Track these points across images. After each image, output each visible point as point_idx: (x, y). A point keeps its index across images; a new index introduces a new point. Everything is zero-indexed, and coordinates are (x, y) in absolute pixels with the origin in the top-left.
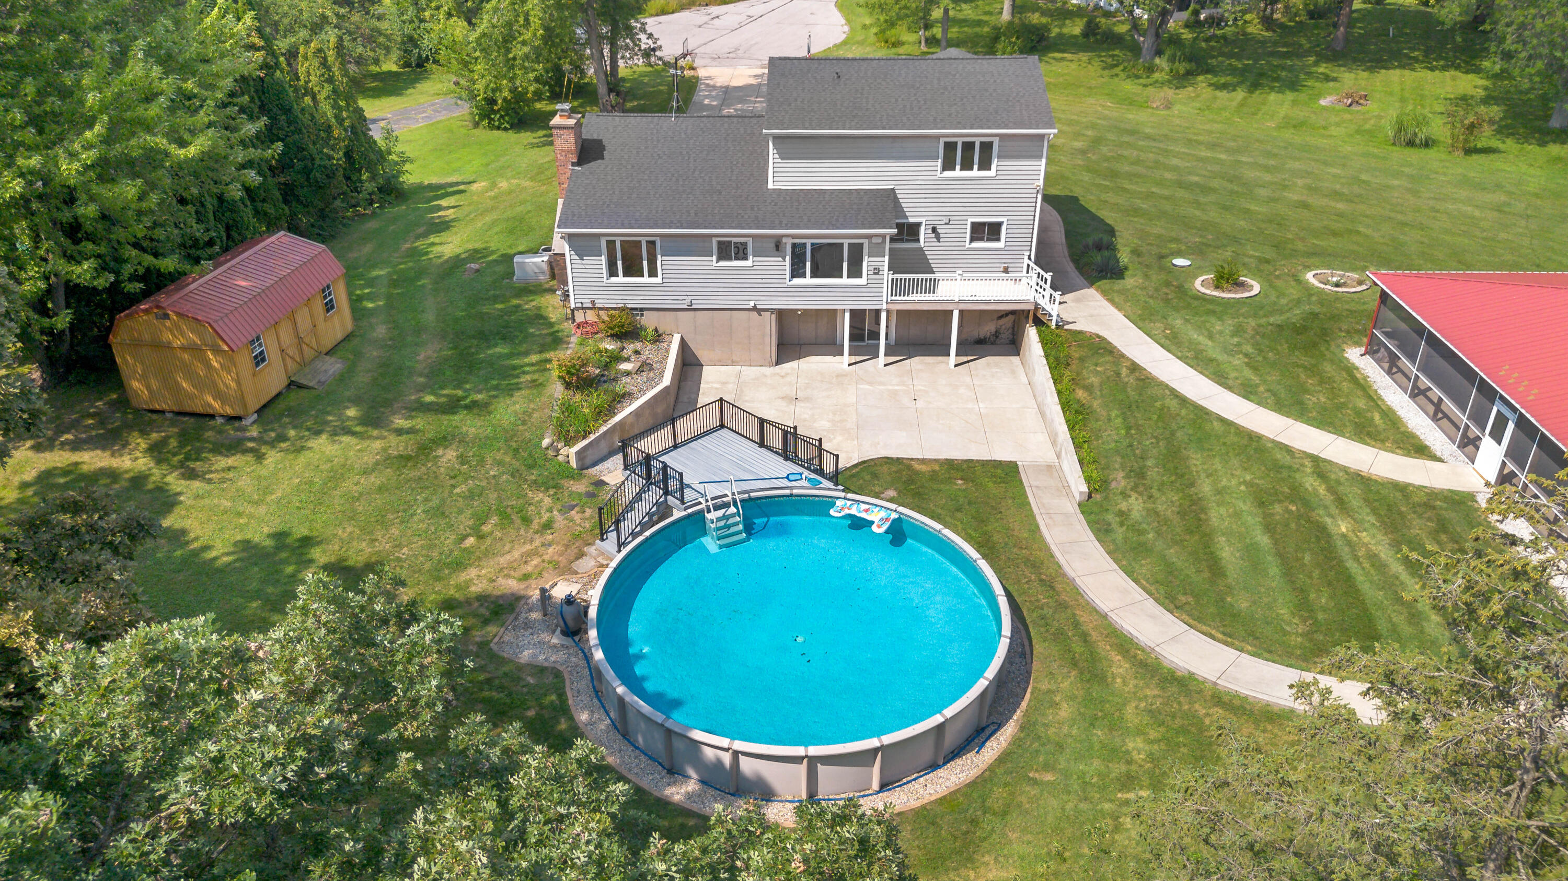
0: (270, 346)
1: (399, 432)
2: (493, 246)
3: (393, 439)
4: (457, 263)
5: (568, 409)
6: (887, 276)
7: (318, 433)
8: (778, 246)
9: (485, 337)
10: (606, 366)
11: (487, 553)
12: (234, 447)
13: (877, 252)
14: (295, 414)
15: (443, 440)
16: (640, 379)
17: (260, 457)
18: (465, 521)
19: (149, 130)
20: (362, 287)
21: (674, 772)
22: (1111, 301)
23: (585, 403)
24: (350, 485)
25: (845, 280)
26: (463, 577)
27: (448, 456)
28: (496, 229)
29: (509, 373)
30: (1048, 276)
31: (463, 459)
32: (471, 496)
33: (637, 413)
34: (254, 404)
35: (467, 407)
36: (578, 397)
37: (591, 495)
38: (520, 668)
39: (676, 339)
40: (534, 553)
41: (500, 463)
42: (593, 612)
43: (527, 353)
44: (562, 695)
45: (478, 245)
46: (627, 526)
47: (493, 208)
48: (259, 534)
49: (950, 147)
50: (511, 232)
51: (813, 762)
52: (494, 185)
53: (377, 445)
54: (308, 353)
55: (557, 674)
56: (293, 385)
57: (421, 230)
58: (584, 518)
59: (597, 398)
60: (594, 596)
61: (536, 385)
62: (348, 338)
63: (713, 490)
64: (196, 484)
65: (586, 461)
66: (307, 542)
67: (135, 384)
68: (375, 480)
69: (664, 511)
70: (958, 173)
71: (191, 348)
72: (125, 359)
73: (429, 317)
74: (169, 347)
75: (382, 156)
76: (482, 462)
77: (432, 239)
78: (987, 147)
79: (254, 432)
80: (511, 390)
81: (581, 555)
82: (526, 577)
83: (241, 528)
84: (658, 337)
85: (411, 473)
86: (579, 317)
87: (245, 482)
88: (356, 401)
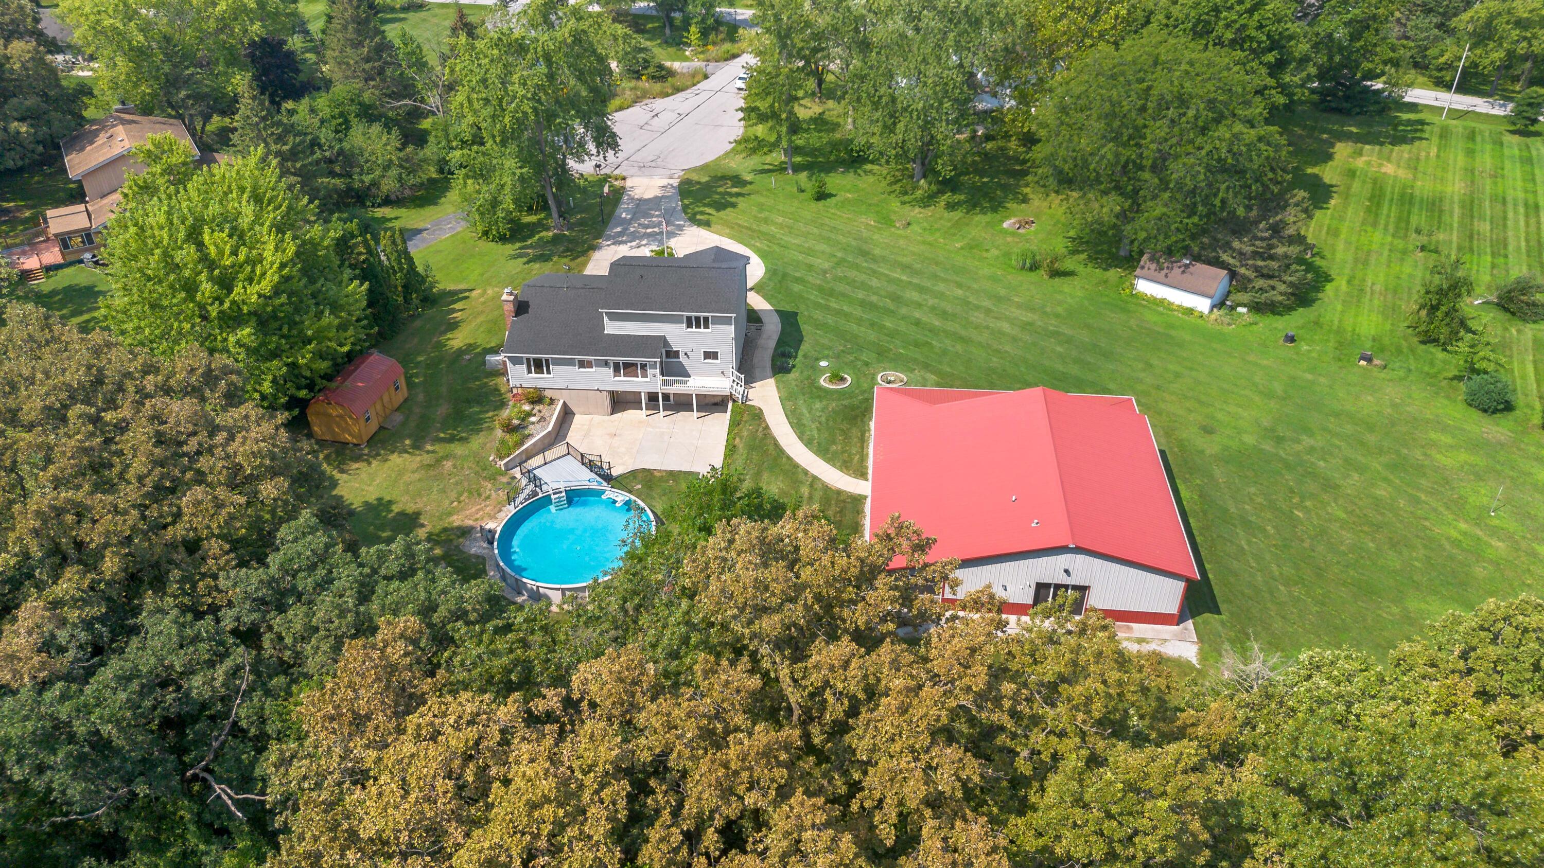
0: (372, 413)
1: (428, 452)
2: (479, 341)
3: (425, 456)
4: (460, 352)
5: (502, 442)
6: (659, 377)
7: (393, 452)
8: (606, 364)
9: (468, 402)
10: (523, 420)
11: (462, 509)
12: (358, 458)
13: (654, 366)
14: (383, 443)
15: (446, 457)
16: (538, 426)
17: (369, 464)
18: (453, 495)
19: (330, 340)
20: (413, 368)
21: (520, 593)
22: (778, 387)
23: (511, 439)
24: (407, 477)
25: (640, 379)
26: (451, 519)
27: (448, 464)
28: (482, 329)
29: (479, 422)
30: (742, 376)
31: (455, 466)
32: (457, 484)
33: (534, 444)
34: (365, 439)
35: (458, 440)
36: (508, 436)
37: (509, 483)
38: (470, 555)
39: (561, 402)
40: (481, 509)
41: (470, 468)
42: (497, 536)
43: (487, 412)
44: (484, 566)
45: (472, 341)
46: (518, 501)
47: (483, 312)
48: (372, 498)
49: (689, 319)
50: (489, 331)
51: (563, 590)
52: (485, 291)
53: (419, 458)
54: (388, 412)
55: (484, 558)
56: (381, 428)
57: (443, 328)
58: (502, 495)
59: (516, 437)
60: (499, 530)
61: (491, 429)
62: (406, 400)
63: (556, 486)
64: (345, 476)
65: (508, 467)
66: (390, 502)
67: (316, 429)
68: (417, 476)
69: (535, 494)
70: (694, 330)
71: (341, 417)
72: (311, 418)
73: (443, 390)
74: (330, 415)
75: (423, 280)
76: (462, 468)
77: (449, 336)
78: (706, 319)
79: (366, 451)
80: (478, 431)
81: (500, 511)
82: (477, 520)
83: (364, 496)
84: (552, 402)
85: (432, 473)
86: (515, 391)
87: (364, 476)
88: (409, 436)
